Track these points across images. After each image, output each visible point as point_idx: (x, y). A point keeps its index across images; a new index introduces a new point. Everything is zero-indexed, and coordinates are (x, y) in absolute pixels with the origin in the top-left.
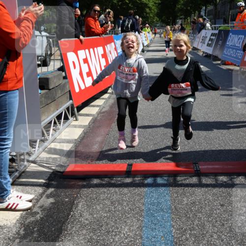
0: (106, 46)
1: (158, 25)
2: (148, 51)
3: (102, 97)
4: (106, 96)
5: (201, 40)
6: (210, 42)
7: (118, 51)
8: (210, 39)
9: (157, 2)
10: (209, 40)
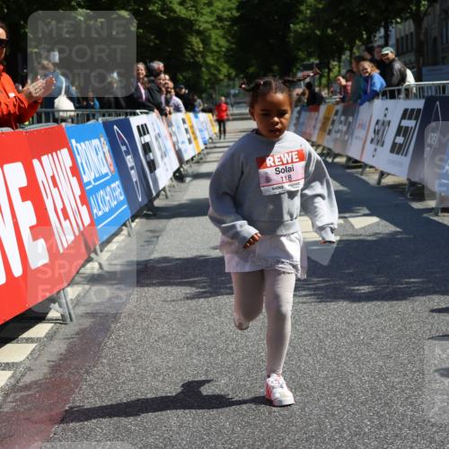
0: (36, 162)
1: (232, 92)
2: (197, 176)
3: (25, 335)
4: (40, 330)
5: (371, 135)
6: (400, 140)
7: (86, 179)
8: (400, 128)
9: (226, 14)
10: (398, 134)
